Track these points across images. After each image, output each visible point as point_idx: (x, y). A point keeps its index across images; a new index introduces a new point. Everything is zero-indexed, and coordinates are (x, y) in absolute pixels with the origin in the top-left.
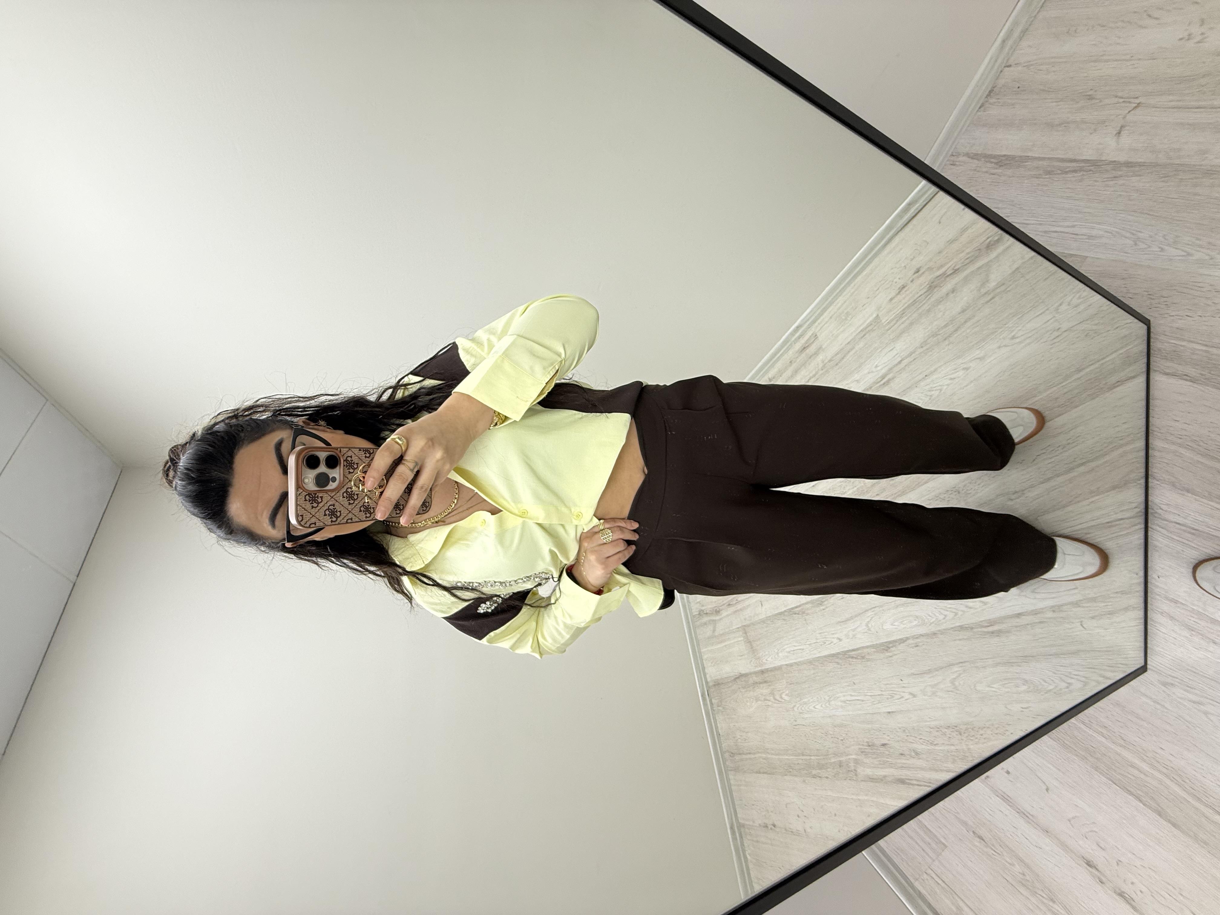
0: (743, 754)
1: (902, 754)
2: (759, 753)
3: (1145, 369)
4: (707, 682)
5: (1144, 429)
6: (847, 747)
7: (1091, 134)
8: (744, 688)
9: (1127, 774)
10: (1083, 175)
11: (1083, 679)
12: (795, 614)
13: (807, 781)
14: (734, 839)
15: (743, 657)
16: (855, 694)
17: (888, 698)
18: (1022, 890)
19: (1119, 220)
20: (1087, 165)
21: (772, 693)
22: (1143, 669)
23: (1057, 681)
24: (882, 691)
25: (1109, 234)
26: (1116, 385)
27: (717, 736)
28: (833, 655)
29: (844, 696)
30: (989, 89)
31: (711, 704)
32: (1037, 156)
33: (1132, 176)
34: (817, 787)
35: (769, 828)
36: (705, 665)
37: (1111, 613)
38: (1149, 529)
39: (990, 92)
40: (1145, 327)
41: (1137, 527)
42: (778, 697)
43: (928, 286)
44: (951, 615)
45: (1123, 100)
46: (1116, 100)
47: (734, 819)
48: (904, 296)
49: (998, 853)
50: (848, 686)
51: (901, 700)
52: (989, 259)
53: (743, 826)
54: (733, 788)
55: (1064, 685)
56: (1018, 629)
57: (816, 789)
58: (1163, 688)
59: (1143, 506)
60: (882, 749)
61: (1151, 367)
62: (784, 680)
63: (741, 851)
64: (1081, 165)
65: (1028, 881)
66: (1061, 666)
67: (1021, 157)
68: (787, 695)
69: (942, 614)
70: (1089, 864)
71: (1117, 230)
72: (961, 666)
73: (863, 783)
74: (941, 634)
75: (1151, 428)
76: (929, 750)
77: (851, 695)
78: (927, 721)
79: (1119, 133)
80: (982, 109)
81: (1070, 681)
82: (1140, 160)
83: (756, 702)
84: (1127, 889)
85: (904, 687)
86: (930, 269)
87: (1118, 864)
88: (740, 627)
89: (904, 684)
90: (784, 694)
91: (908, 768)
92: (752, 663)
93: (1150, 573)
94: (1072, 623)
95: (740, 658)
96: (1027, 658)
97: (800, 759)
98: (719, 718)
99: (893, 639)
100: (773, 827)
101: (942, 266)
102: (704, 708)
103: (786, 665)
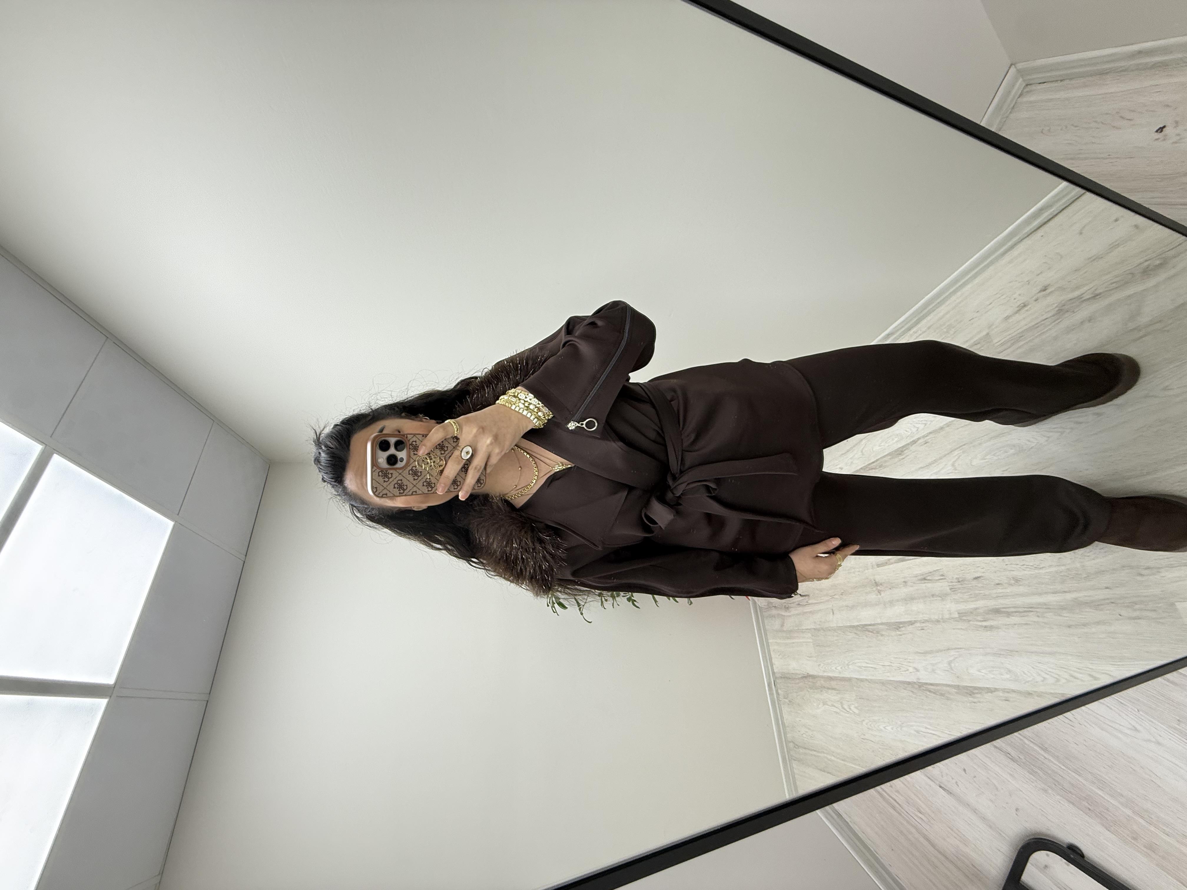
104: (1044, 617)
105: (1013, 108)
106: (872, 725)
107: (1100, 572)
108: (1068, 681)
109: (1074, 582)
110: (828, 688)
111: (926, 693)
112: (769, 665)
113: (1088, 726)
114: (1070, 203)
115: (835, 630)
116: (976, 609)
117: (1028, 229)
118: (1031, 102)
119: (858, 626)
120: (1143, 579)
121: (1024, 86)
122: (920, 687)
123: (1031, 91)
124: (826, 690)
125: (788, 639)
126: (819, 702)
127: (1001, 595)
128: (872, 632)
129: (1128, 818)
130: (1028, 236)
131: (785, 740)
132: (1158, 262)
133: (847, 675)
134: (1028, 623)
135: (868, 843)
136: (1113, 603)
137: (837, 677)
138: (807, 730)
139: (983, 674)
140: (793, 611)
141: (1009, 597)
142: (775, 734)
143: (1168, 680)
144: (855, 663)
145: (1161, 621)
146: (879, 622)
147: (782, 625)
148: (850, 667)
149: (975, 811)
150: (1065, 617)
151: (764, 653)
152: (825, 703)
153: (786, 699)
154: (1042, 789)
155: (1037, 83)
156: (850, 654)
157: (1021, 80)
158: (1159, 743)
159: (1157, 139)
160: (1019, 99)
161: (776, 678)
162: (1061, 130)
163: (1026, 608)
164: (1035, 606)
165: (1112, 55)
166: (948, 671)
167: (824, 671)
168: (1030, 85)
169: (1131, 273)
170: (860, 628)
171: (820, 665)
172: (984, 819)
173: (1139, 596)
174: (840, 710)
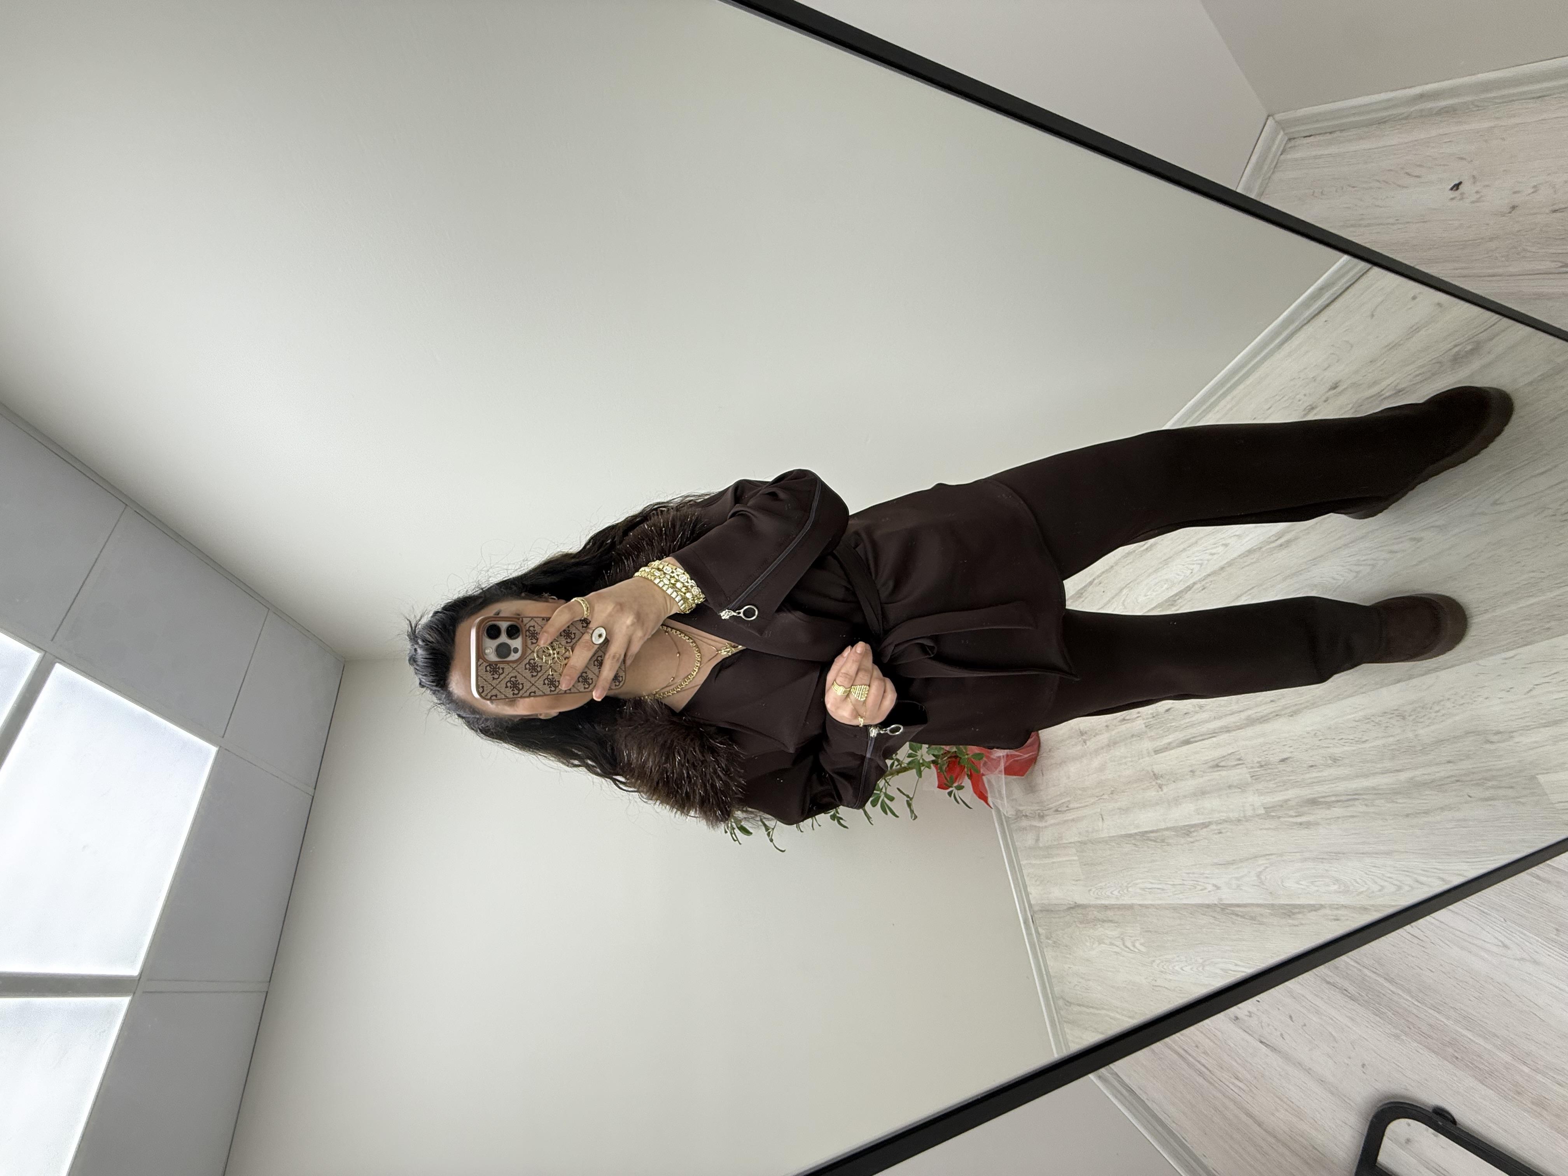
104: (1374, 805)
105: (1275, 167)
106: (1165, 967)
107: (1440, 742)
108: (1412, 888)
109: (1408, 757)
110: (1104, 921)
111: (1231, 918)
112: (1024, 894)
113: (1441, 944)
114: (1354, 280)
115: (1106, 842)
116: (1286, 801)
117: (1307, 313)
118: (1296, 160)
119: (1136, 833)
120: (1493, 747)
121: (1286, 140)
122: (1223, 909)
123: (1295, 146)
124: (1101, 923)
125: (1046, 858)
126: (1092, 940)
127: (1316, 780)
128: (1155, 841)
129: (1507, 1065)
130: (1309, 321)
131: (1053, 998)
132: (1469, 347)
133: (1126, 900)
134: (1354, 814)
135: (1173, 1127)
136: (1458, 781)
137: (1114, 905)
138: (1080, 980)
139: (1303, 887)
140: (1051, 820)
141: (1327, 782)
142: (1039, 988)
143: (1538, 877)
144: (1137, 884)
145: (1522, 800)
146: (1163, 827)
147: (1037, 840)
148: (1129, 890)
149: (1308, 1071)
150: (1400, 803)
151: (1015, 880)
152: (1101, 942)
153: (1049, 939)
154: (1393, 1035)
155: (1302, 137)
156: (1129, 873)
157: (1282, 133)
158: (1535, 962)
159: (1452, 199)
160: (1282, 156)
161: (1034, 912)
162: (1336, 191)
163: (1350, 795)
164: (1361, 792)
165: (1388, 100)
166: (1258, 886)
167: (1097, 898)
168: (1294, 138)
169: (1438, 363)
170: (1138, 837)
171: (1090, 890)
172: (1322, 1081)
173: (1490, 770)
174: (1122, 949)
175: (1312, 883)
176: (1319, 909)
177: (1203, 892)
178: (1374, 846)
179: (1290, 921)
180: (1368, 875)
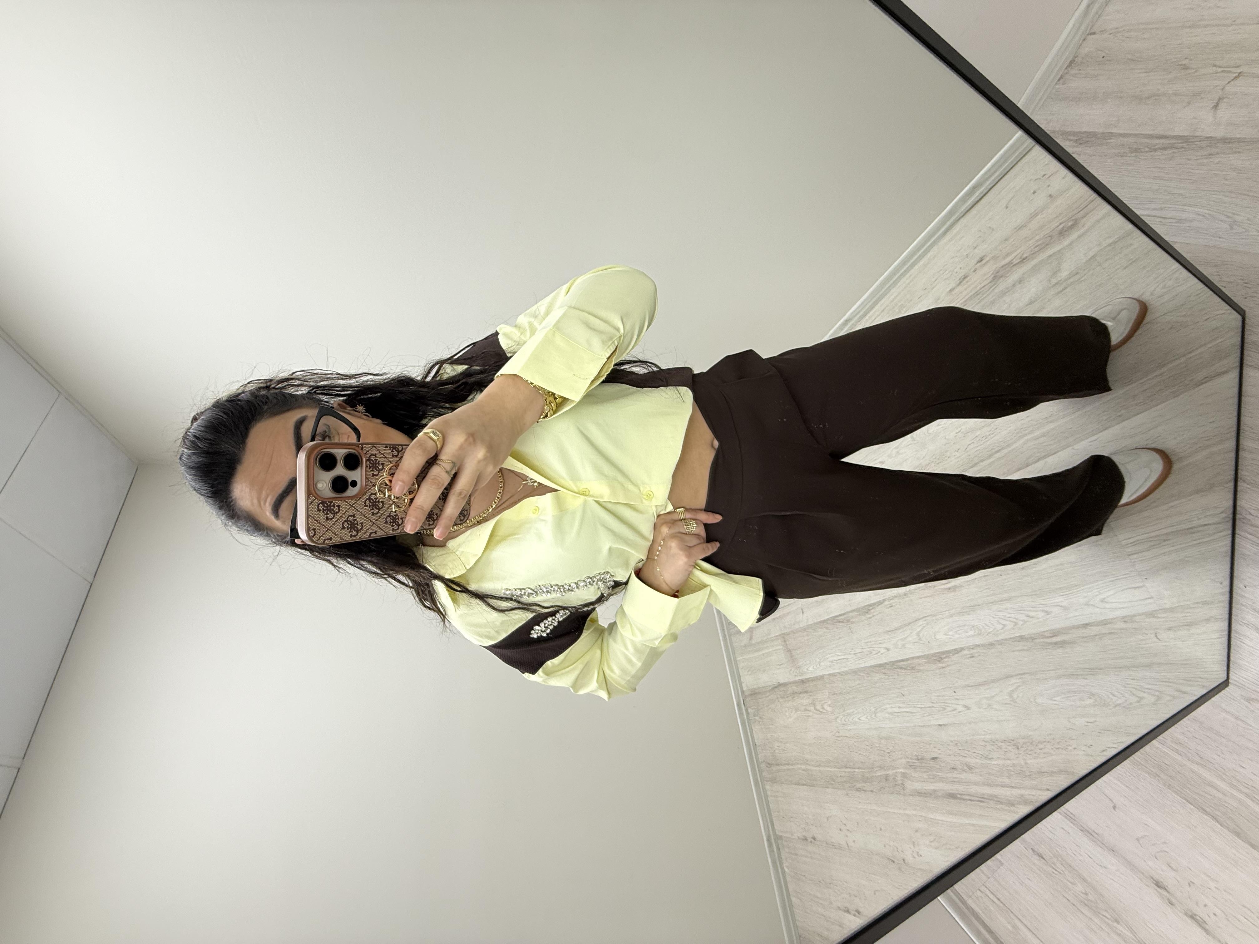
0: (781, 765)
1: (953, 768)
2: (798, 764)
3: (1238, 364)
4: (743, 692)
5: (1235, 428)
6: (893, 760)
7: (1184, 107)
8: (783, 697)
9: (1203, 794)
10: (1174, 153)
11: (1157, 693)
12: (839, 622)
13: (850, 795)
14: (772, 851)
15: (782, 666)
16: (904, 706)
17: (939, 711)
18: (1085, 910)
19: (1214, 201)
20: (1180, 141)
21: (814, 704)
22: (1225, 684)
23: (1126, 695)
24: (933, 703)
25: (1201, 217)
26: (1202, 382)
27: (753, 747)
28: (880, 666)
29: (892, 707)
30: (1070, 59)
31: (748, 713)
32: (1122, 132)
33: (1229, 154)
34: (861, 801)
35: (809, 841)
36: (741, 674)
37: (1190, 625)
38: (1237, 536)
39: (1072, 62)
40: (1239, 318)
41: (1222, 534)
42: (819, 707)
43: (992, 276)
44: (1010, 625)
45: (1222, 69)
46: (1215, 69)
47: (770, 829)
48: (965, 286)
49: (1058, 872)
50: (897, 697)
51: (954, 712)
52: (1061, 247)
53: (781, 838)
54: (770, 799)
55: (1133, 699)
56: (1085, 640)
57: (860, 802)
58: (1247, 703)
59: (1230, 511)
60: (932, 763)
61: (1245, 361)
62: (826, 691)
63: (778, 862)
64: (1171, 142)
65: (1091, 901)
66: (1133, 679)
67: (1103, 133)
68: (829, 706)
69: (1000, 623)
70: (1158, 885)
71: (1211, 213)
72: (1020, 678)
73: (911, 798)
74: (999, 645)
75: (1242, 428)
76: (983, 764)
77: (900, 707)
78: (981, 735)
79: (1216, 106)
80: (1061, 81)
81: (1142, 695)
82: (1238, 136)
83: (796, 711)
84: (1200, 912)
85: (957, 699)
86: (994, 258)
87: (1189, 884)
88: (779, 635)
89: (957, 696)
90: (826, 704)
91: (960, 782)
92: (791, 672)
93: (1235, 582)
94: (1147, 634)
95: (778, 667)
96: (1093, 671)
97: (842, 771)
98: (756, 728)
99: (946, 649)
100: (813, 840)
101: (1008, 255)
102: (740, 718)
103: (829, 675)
175: (956, 632)
176: (961, 651)
177: (879, 654)
178: (999, 596)
179: (940, 665)
180: (993, 617)
